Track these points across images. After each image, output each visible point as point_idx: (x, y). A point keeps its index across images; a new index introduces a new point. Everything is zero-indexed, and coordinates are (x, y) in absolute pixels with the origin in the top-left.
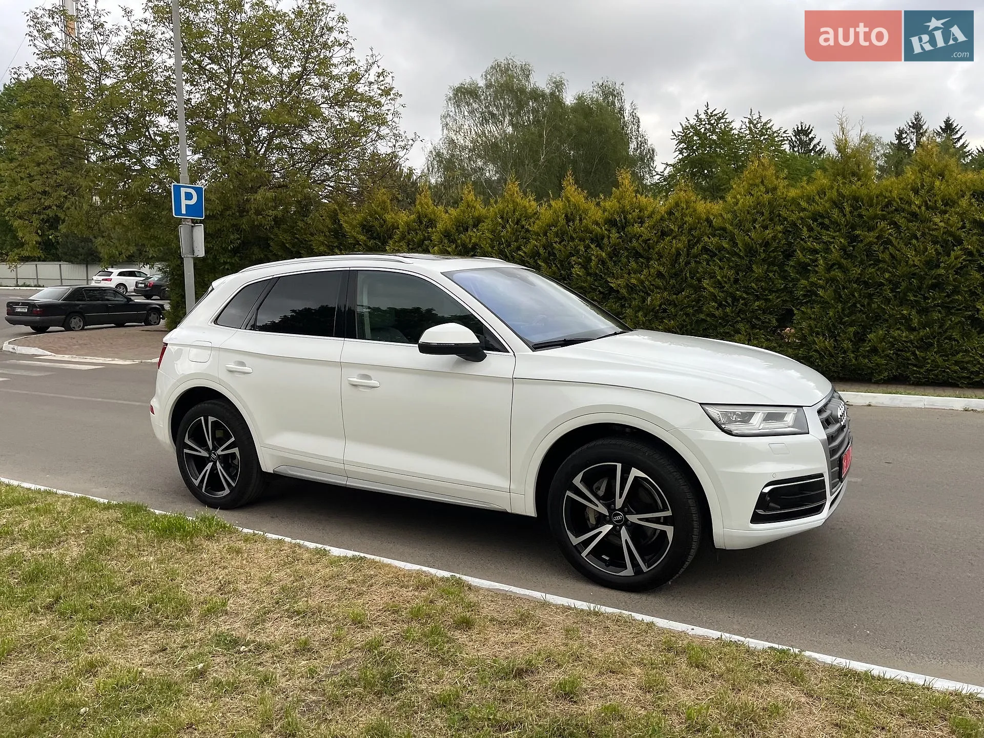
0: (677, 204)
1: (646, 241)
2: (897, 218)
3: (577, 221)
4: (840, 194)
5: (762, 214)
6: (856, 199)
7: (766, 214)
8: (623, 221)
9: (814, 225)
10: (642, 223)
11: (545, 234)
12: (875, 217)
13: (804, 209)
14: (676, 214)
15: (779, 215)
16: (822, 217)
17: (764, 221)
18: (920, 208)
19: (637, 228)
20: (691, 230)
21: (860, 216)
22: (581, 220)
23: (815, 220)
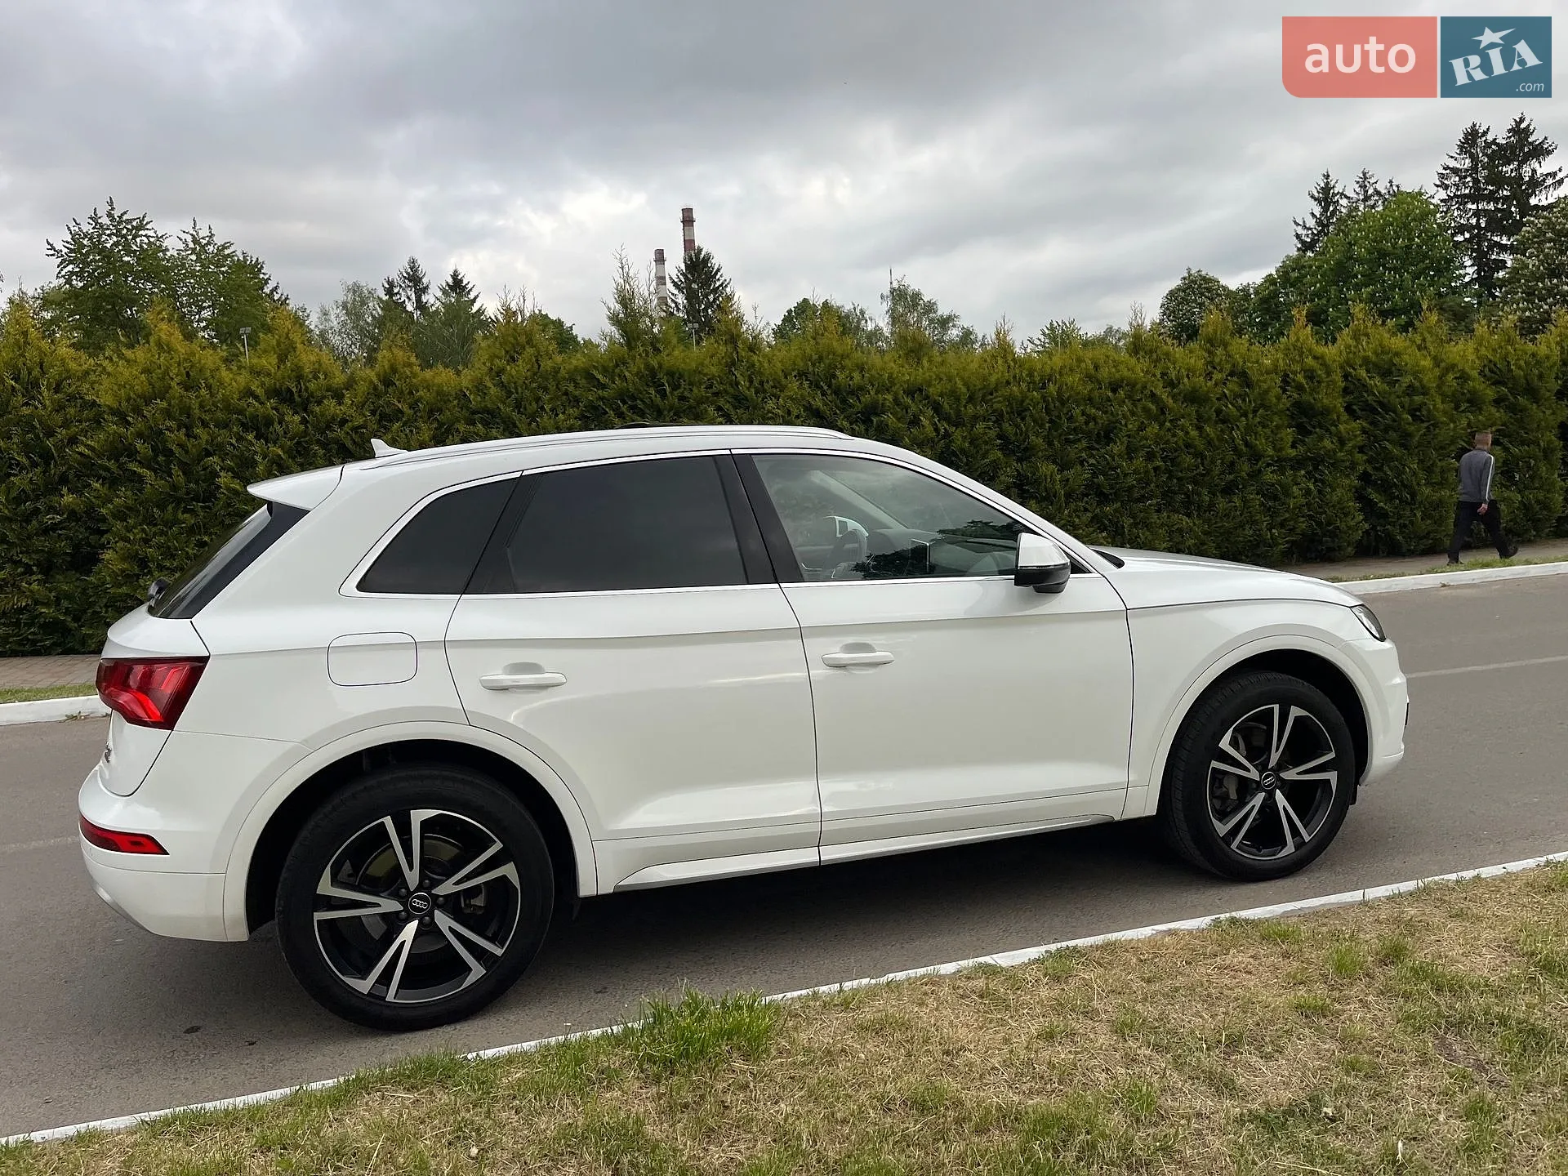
0: (394, 370)
1: (355, 429)
2: (721, 402)
3: (203, 392)
4: (648, 366)
5: (546, 389)
6: (671, 374)
7: (552, 388)
8: (305, 394)
9: (624, 408)
10: (339, 397)
11: (137, 411)
12: (700, 402)
13: (603, 387)
14: (397, 383)
15: (566, 393)
16: (633, 398)
17: (551, 399)
18: (748, 389)
19: (331, 407)
20: (431, 412)
21: (682, 398)
22: (209, 387)
23: (624, 402)
